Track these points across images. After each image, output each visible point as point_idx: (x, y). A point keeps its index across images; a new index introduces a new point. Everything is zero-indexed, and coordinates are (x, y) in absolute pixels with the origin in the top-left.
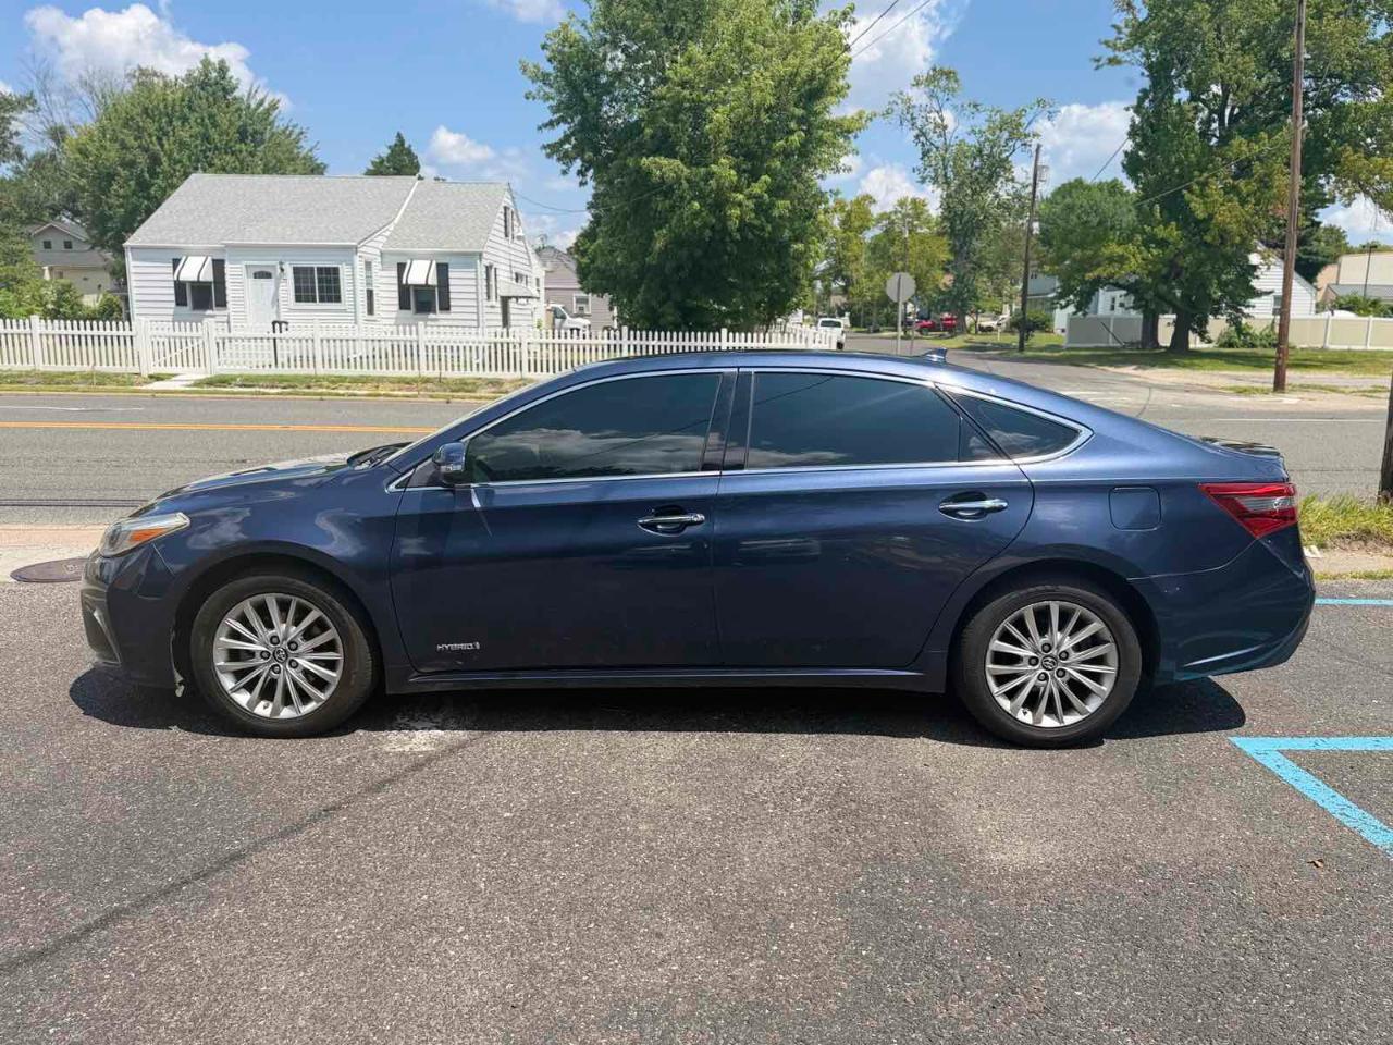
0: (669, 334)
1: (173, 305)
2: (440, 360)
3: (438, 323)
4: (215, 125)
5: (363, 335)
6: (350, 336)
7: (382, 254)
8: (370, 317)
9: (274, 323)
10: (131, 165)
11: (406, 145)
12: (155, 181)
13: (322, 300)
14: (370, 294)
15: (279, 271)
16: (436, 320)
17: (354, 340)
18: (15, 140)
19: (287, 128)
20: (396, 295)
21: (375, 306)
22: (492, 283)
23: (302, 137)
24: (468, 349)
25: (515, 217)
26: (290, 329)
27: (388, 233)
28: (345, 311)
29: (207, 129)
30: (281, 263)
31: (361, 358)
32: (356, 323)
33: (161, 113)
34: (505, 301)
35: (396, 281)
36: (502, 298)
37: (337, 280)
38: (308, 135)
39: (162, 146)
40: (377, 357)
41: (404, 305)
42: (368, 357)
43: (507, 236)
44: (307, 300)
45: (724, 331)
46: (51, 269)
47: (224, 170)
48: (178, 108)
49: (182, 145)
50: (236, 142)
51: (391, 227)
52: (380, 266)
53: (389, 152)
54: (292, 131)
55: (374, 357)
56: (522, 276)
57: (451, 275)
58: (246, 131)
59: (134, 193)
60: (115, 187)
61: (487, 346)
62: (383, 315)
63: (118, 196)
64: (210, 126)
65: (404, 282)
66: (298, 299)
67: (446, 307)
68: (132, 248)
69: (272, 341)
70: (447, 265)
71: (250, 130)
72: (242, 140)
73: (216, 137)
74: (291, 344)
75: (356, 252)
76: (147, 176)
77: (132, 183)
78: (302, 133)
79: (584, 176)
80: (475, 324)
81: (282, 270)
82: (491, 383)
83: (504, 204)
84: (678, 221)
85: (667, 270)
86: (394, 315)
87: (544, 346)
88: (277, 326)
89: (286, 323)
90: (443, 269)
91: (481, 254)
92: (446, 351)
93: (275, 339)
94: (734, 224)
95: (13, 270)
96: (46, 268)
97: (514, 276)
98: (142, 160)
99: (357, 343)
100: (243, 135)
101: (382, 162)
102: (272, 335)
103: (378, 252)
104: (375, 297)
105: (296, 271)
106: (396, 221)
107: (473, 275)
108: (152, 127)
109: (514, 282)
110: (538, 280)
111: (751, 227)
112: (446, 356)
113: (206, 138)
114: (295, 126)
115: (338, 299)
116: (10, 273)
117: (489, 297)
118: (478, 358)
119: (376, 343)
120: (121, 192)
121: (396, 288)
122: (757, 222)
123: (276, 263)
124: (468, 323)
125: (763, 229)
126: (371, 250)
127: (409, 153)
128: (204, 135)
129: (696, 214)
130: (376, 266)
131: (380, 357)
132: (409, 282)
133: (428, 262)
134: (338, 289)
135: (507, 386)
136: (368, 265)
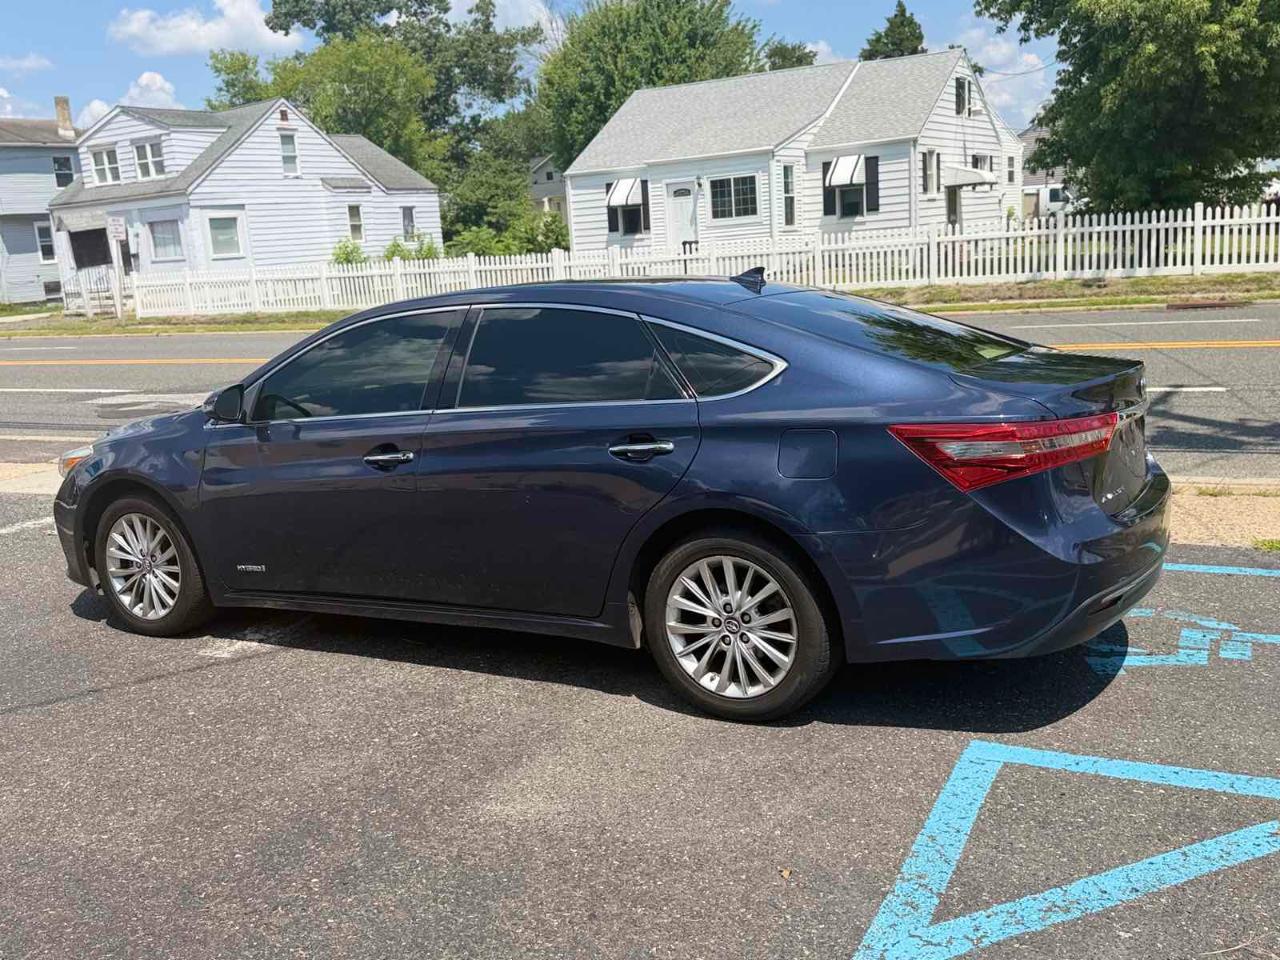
0: (1137, 215)
1: (606, 231)
2: (864, 269)
3: (864, 227)
4: (666, 33)
5: (778, 250)
6: (765, 251)
7: (807, 155)
8: (789, 228)
9: (684, 243)
10: (591, 88)
11: (908, 14)
12: (610, 102)
13: (738, 214)
14: (789, 203)
15: (697, 186)
16: (863, 223)
17: (768, 255)
18: (519, 74)
19: (739, 24)
20: (821, 199)
21: (796, 214)
22: (933, 171)
23: (756, 30)
24: (896, 254)
25: (973, 88)
26: (700, 250)
27: (815, 130)
28: (760, 224)
29: (657, 38)
30: (698, 178)
31: (775, 273)
32: (771, 236)
33: (616, 30)
34: (953, 193)
35: (820, 183)
36: (948, 188)
37: (753, 191)
38: (761, 28)
39: (615, 64)
40: (791, 272)
41: (829, 210)
42: (781, 273)
43: (959, 112)
44: (723, 216)
45: (1199, 206)
46: (550, 200)
47: (672, 81)
48: (632, 21)
49: (635, 60)
50: (685, 49)
51: (821, 122)
52: (804, 169)
53: (887, 25)
54: (744, 26)
55: (788, 272)
56: (984, 158)
57: (881, 169)
58: (696, 34)
59: (592, 118)
60: (575, 114)
61: (918, 248)
62: (806, 223)
63: (577, 122)
64: (661, 35)
65: (827, 184)
66: (715, 215)
67: (874, 207)
68: (572, 177)
69: (682, 263)
70: (876, 158)
71: (700, 32)
72: (692, 45)
73: (666, 46)
74: (700, 264)
75: (773, 156)
76: (602, 97)
77: (590, 107)
78: (755, 27)
79: (1027, 30)
80: (906, 223)
81: (700, 185)
82: (891, 294)
83: (955, 75)
84: (1132, 70)
85: (1126, 135)
86: (818, 222)
87: (1011, 241)
88: (687, 246)
89: (697, 242)
90: (872, 164)
91: (915, 141)
92: (871, 258)
93: (685, 261)
94: (1210, 65)
95: (509, 206)
96: (546, 200)
97: (970, 159)
98: (599, 81)
99: (771, 257)
100: (692, 39)
101: (878, 40)
102: (683, 257)
103: (803, 154)
104: (796, 205)
105: (714, 184)
106: (827, 115)
107: (906, 166)
108: (608, 45)
109: (970, 167)
110: (1011, 159)
111: (1238, 65)
112: (872, 264)
113: (657, 49)
114: (748, 20)
115: (754, 212)
116: (507, 208)
117: (925, 189)
118: (907, 263)
119: (791, 256)
120: (580, 118)
121: (820, 191)
122: (1246, 58)
123: (693, 178)
124: (900, 223)
125: (1252, 64)
126: (793, 153)
127: (911, 22)
128: (656, 44)
129: (1152, 60)
130: (798, 172)
131: (794, 272)
132: (832, 184)
133: (857, 157)
134: (754, 201)
135: (908, 297)
136: (787, 170)
